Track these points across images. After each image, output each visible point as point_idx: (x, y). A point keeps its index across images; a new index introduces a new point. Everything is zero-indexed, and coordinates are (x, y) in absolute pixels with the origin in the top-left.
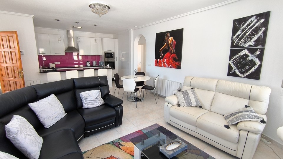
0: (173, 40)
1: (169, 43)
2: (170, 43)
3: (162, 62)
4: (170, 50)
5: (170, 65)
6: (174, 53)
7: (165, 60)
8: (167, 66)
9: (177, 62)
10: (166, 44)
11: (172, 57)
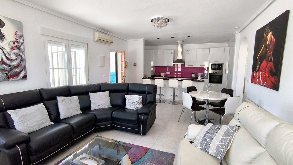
0: (273, 37)
1: (267, 43)
2: (269, 44)
3: (258, 77)
4: (267, 56)
5: (265, 82)
6: (271, 60)
7: (261, 72)
8: (262, 84)
9: (273, 78)
10: (264, 46)
11: (268, 69)
